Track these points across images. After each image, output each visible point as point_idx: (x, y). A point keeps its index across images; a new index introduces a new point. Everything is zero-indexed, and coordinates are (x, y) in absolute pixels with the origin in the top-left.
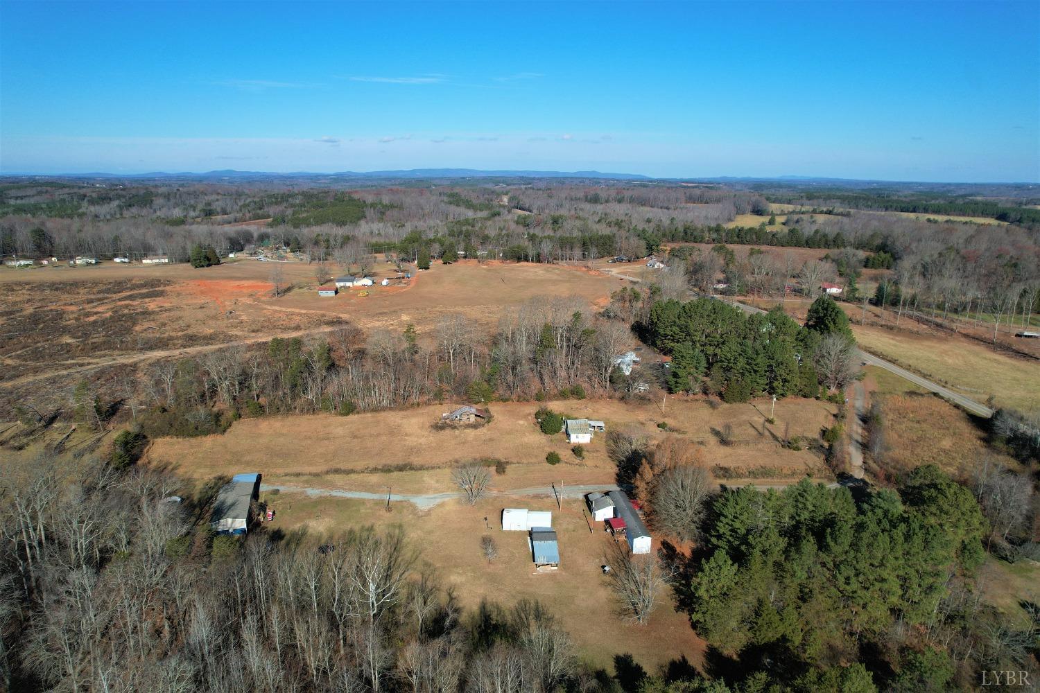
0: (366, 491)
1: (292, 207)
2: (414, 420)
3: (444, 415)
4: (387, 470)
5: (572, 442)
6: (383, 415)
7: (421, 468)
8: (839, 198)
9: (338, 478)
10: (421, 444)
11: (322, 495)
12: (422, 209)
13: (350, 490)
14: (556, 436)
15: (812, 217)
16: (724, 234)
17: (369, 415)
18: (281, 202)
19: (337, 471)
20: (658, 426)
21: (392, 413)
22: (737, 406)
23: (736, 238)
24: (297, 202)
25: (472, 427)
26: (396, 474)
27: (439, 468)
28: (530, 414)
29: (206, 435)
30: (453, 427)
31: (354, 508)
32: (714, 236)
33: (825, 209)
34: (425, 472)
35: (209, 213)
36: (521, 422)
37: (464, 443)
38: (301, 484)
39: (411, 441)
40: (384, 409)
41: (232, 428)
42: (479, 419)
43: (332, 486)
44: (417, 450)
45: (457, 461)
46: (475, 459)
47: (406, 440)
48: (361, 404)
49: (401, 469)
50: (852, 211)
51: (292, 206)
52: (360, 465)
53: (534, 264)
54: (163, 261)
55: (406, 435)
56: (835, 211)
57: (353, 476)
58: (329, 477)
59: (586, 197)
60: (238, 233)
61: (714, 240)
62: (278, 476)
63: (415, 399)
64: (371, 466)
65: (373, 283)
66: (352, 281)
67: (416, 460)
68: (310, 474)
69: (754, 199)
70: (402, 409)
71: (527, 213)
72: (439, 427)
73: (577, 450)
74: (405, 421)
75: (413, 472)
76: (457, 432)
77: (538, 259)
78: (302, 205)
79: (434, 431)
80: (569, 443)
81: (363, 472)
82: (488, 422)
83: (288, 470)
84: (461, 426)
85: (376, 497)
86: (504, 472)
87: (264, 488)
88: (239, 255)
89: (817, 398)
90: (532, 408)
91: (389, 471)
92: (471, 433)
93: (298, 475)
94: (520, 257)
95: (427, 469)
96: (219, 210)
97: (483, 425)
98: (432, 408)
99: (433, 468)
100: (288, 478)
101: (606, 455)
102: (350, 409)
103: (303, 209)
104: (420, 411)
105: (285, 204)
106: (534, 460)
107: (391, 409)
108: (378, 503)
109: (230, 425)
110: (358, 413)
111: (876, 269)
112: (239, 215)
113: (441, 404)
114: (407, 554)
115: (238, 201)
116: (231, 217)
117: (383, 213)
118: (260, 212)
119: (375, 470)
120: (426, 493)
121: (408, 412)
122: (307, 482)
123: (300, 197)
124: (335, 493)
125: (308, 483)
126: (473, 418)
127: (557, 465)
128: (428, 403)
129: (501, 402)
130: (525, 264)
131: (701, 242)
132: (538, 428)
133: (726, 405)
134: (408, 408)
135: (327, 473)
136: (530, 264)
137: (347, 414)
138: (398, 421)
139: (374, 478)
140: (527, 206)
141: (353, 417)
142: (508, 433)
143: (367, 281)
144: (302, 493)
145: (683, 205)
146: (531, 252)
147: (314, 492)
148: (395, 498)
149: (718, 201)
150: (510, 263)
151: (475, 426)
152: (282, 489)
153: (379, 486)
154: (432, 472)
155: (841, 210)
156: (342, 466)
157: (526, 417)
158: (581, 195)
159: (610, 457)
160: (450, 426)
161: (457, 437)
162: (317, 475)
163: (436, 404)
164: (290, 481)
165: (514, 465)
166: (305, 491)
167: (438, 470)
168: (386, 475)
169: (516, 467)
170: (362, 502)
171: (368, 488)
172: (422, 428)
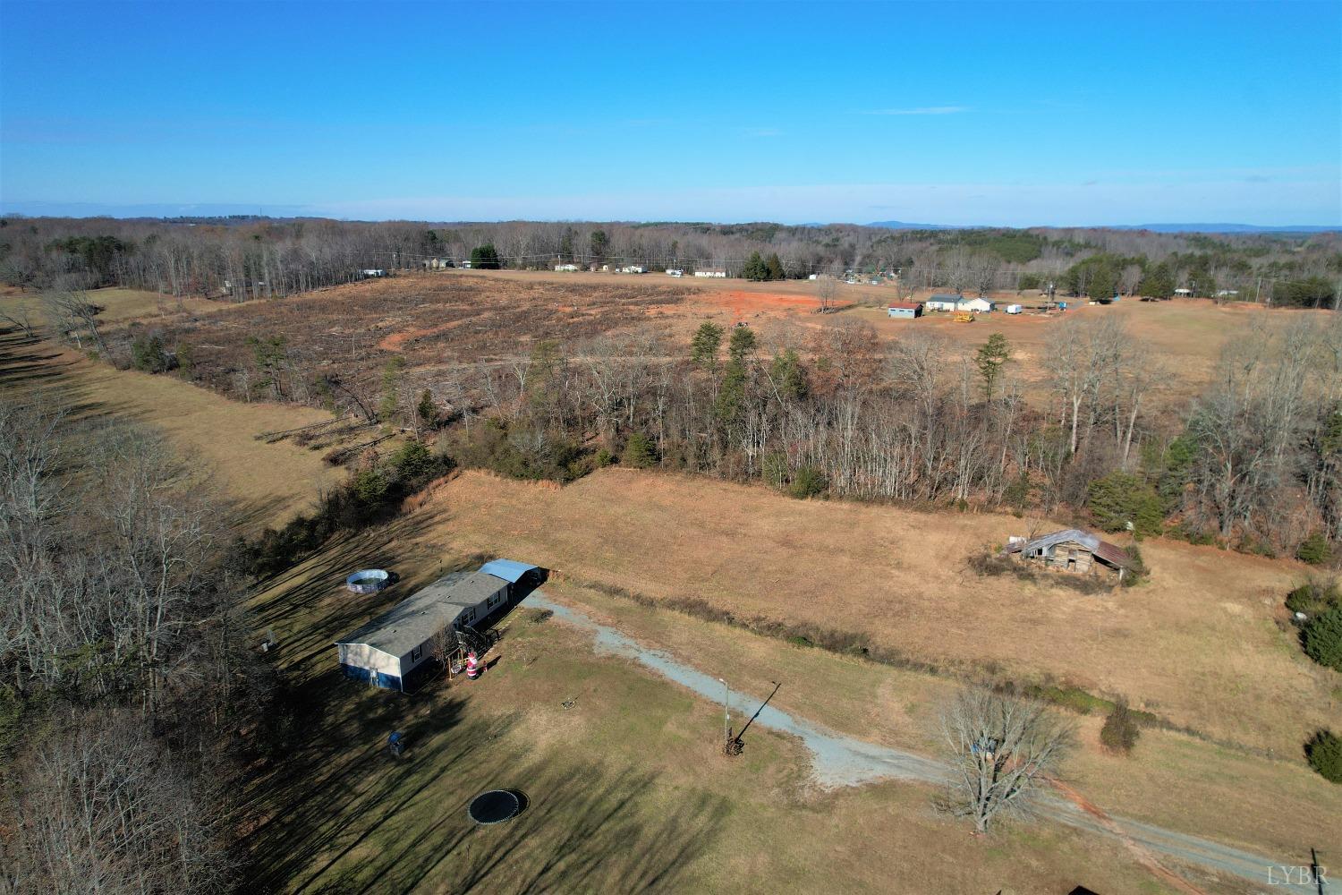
2: (934, 538)
3: (1013, 539)
4: (802, 637)
6: (875, 510)
7: (891, 658)
9: (683, 626)
10: (920, 596)
11: (622, 653)
13: (686, 660)
17: (845, 506)
19: (693, 607)
21: (896, 512)
25: (1076, 587)
26: (815, 654)
27: (933, 671)
28: (1269, 592)
29: (538, 479)
30: (1024, 575)
31: (660, 713)
34: (890, 674)
36: (1234, 607)
37: (1035, 622)
38: (602, 615)
39: (902, 583)
40: (881, 500)
41: (588, 478)
42: (1102, 571)
43: (655, 636)
44: (900, 608)
45: (992, 669)
46: (1049, 678)
47: (890, 577)
48: (841, 481)
49: (835, 643)
52: (748, 607)
54: (718, 275)
55: (899, 566)
57: (720, 629)
58: (667, 615)
62: (578, 584)
63: (960, 493)
64: (773, 617)
66: (959, 302)
67: (885, 634)
68: (637, 598)
70: (923, 509)
72: (986, 566)
74: (913, 533)
75: (861, 662)
76: (1029, 589)
79: (969, 572)
81: (744, 626)
82: (1128, 583)
83: (608, 579)
84: (1046, 576)
87: (534, 600)
90: (1287, 578)
91: (805, 641)
92: (1069, 600)
93: (615, 591)
95: (901, 664)
97: (1110, 588)
98: (992, 519)
99: (918, 667)
100: (591, 593)
102: (815, 486)
104: (962, 520)
106: (1252, 739)
107: (897, 503)
109: (587, 474)
110: (827, 498)
113: (1019, 516)
119: (774, 629)
121: (932, 518)
122: (619, 612)
124: (653, 660)
125: (618, 619)
126: (1084, 565)
128: (988, 507)
129: (1185, 543)
132: (1291, 636)
134: (937, 509)
135: (671, 605)
137: (803, 495)
138: (899, 531)
139: (760, 649)
142: (1181, 628)
143: (982, 305)
144: (589, 635)
147: (609, 641)
148: (773, 718)
151: (1085, 586)
153: (758, 671)
154: (910, 676)
156: (716, 601)
157: (1254, 596)
160: (1015, 569)
161: (1023, 601)
162: (650, 603)
163: (1006, 513)
164: (588, 601)
165: (1173, 734)
166: (596, 632)
167: (928, 677)
168: (793, 649)
169: (1180, 744)
170: (685, 700)
171: (729, 669)
172: (946, 558)
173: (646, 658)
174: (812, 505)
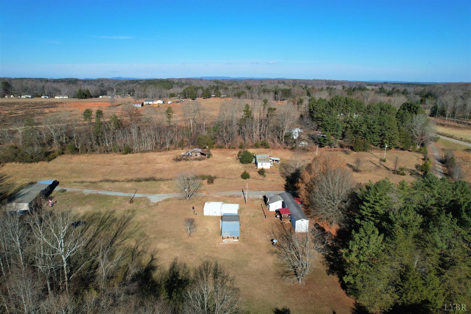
0: (121, 192)
2: (164, 156)
3: (182, 153)
4: (139, 180)
5: (258, 168)
6: (147, 154)
7: (161, 180)
9: (107, 185)
10: (164, 168)
11: (93, 193)
13: (111, 191)
14: (249, 165)
17: (139, 154)
19: (107, 181)
21: (153, 153)
22: (362, 153)
25: (198, 160)
26: (143, 183)
27: (171, 180)
28: (234, 154)
29: (38, 162)
30: (186, 160)
34: (162, 183)
36: (229, 158)
37: (191, 168)
38: (82, 187)
39: (159, 166)
40: (148, 151)
41: (56, 159)
42: (203, 156)
43: (100, 188)
44: (161, 171)
45: (184, 177)
46: (196, 176)
47: (156, 166)
48: (136, 149)
49: (147, 180)
54: (65, 97)
55: (157, 163)
57: (116, 184)
58: (101, 184)
62: (70, 183)
63: (168, 146)
64: (130, 178)
65: (164, 102)
66: (153, 101)
67: (158, 176)
68: (90, 182)
70: (159, 151)
72: (178, 160)
73: (262, 172)
74: (158, 157)
75: (155, 182)
76: (188, 162)
79: (174, 162)
80: (256, 168)
81: (123, 182)
82: (208, 157)
83: (78, 180)
84: (191, 159)
85: (126, 195)
86: (212, 183)
87: (58, 188)
88: (105, 97)
90: (236, 152)
92: (197, 163)
93: (82, 182)
95: (164, 180)
97: (205, 159)
98: (177, 151)
99: (168, 180)
100: (75, 184)
101: (280, 175)
102: (129, 151)
104: (169, 152)
106: (233, 177)
107: (152, 151)
108: (125, 198)
110: (133, 153)
113: (182, 149)
114: (130, 228)
119: (131, 181)
120: (160, 193)
121: (162, 153)
122: (86, 186)
124: (101, 192)
126: (199, 155)
127: (248, 179)
128: (175, 149)
129: (218, 149)
132: (239, 161)
133: (355, 153)
134: (163, 151)
135: (101, 181)
137: (126, 154)
138: (155, 157)
139: (128, 185)
142: (219, 163)
143: (160, 102)
144: (80, 192)
147: (87, 192)
151: (200, 160)
152: (68, 189)
153: (131, 189)
154: (167, 182)
156: (113, 178)
157: (232, 155)
159: (282, 176)
160: (184, 159)
161: (187, 165)
162: (95, 182)
163: (180, 149)
164: (76, 185)
166: (83, 191)
168: (138, 184)
169: (221, 180)
170: (116, 197)
171: (123, 190)
172: (168, 160)
173: (100, 192)
174: (129, 155)
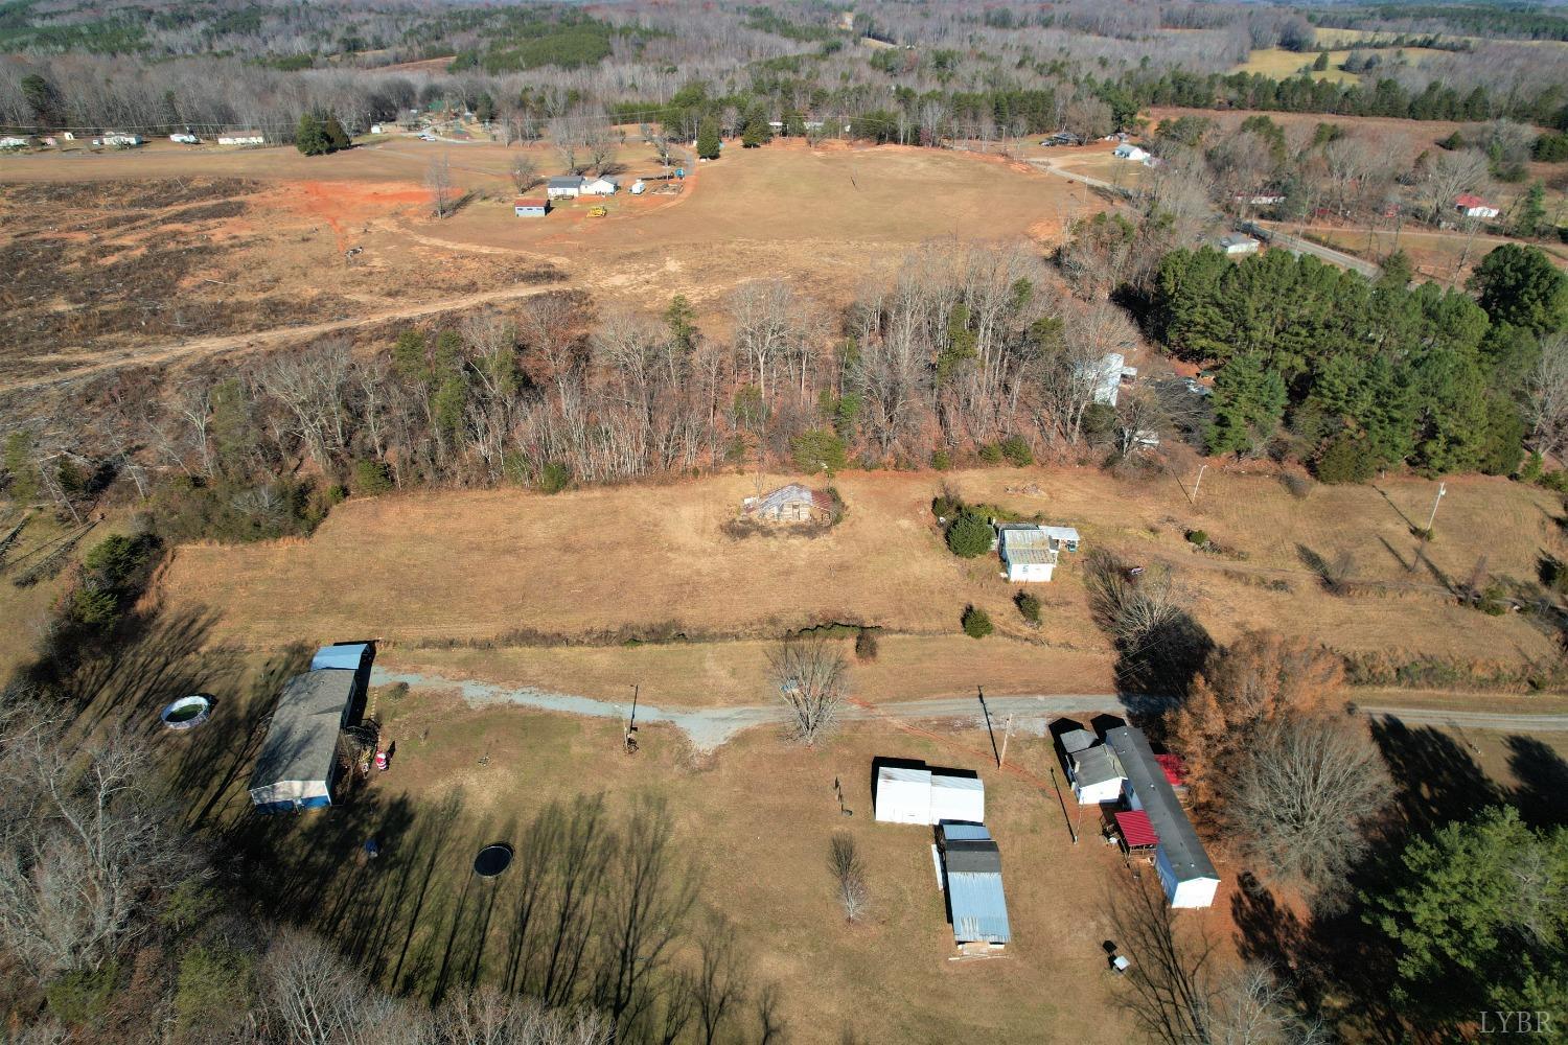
0: (586, 693)
1: (489, 35)
2: (686, 512)
3: (747, 500)
4: (630, 638)
5: (1012, 579)
6: (624, 496)
7: (702, 637)
8: (1442, 14)
9: (531, 660)
10: (699, 573)
11: (497, 701)
12: (707, 38)
13: (552, 689)
14: (982, 561)
15: (1399, 54)
16: (1251, 92)
17: (597, 493)
18: (470, 27)
19: (528, 637)
20: (1188, 536)
21: (644, 491)
22: (1346, 490)
23: (1272, 100)
24: (499, 26)
25: (805, 533)
26: (647, 651)
27: (737, 638)
28: (920, 503)
29: (277, 537)
30: (766, 532)
31: (560, 741)
32: (1233, 94)
33: (1419, 38)
34: (707, 649)
35: (353, 46)
36: (904, 523)
37: (788, 573)
38: (452, 670)
39: (680, 565)
40: (625, 481)
41: (329, 522)
42: (817, 513)
43: (511, 675)
44: (688, 588)
45: (773, 621)
46: (812, 617)
47: (669, 561)
48: (582, 465)
49: (658, 635)
50: (1474, 40)
51: (490, 33)
52: (573, 623)
53: (909, 148)
54: (253, 140)
55: (671, 549)
56: (1440, 40)
57: (562, 651)
58: (511, 653)
59: (988, 15)
60: (388, 86)
61: (1231, 104)
62: (409, 647)
63: (688, 460)
64: (598, 626)
65: (617, 188)
66: (578, 185)
67: (691, 615)
68: (473, 643)
69: (1285, 20)
70: (664, 483)
71: (890, 46)
72: (735, 531)
73: (1025, 602)
74: (667, 511)
75: (683, 646)
76: (773, 544)
77: (917, 138)
78: (506, 32)
79: (726, 540)
80: (1006, 580)
81: (580, 643)
82: (838, 521)
83: (432, 632)
84: (781, 530)
85: (603, 709)
86: (873, 654)
87: (379, 677)
88: (389, 128)
89: (1513, 477)
90: (923, 489)
91: (635, 641)
92: (803, 548)
93: (450, 644)
94: (882, 133)
95: (713, 638)
96: (369, 40)
97: (826, 529)
98: (722, 482)
99: (724, 637)
100: (427, 652)
101: (1088, 613)
102: (560, 479)
103: (508, 38)
104: (699, 487)
105: (478, 30)
106: (935, 624)
107: (640, 481)
108: (611, 725)
109: (325, 515)
110: (577, 487)
111: (1553, 162)
112: (403, 50)
113: (741, 473)
115: (400, 23)
116: (387, 53)
117: (642, 46)
118: (436, 44)
119: (604, 638)
120: (710, 703)
121: (676, 491)
122: (464, 663)
123: (503, 17)
124: (524, 698)
125: (470, 670)
127: (986, 638)
128: (715, 469)
129: (862, 471)
130: (892, 147)
131: (1206, 106)
132: (940, 540)
133: (1321, 489)
134: (674, 481)
135: (508, 642)
136: (900, 148)
137: (555, 491)
138: (655, 511)
139: (603, 659)
140: (886, 32)
141: (567, 498)
142: (879, 552)
143: (604, 186)
144: (455, 693)
145: (1157, 31)
146: (904, 125)
147: (478, 693)
148: (646, 714)
149: (1220, 23)
150: (862, 146)
151: (809, 531)
152: (412, 680)
153: (617, 679)
154: (720, 646)
155: (1452, 38)
156: (542, 624)
157: (912, 509)
158: (979, 12)
159: (1096, 619)
160: (759, 529)
161: (773, 557)
162: (487, 646)
163: (731, 472)
164: (431, 661)
165: (894, 636)
166: (460, 689)
167: (735, 643)
168: (629, 650)
169: (899, 642)
171: (589, 684)
172: (703, 531)
173: (519, 698)
